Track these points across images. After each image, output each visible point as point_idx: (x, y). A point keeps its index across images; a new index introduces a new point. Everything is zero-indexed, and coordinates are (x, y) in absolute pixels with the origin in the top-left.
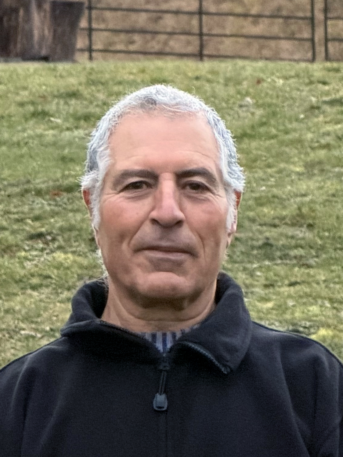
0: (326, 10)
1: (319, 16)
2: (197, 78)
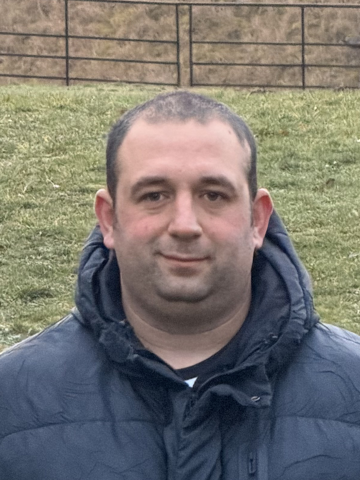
0: (191, 32)
1: (184, 37)
2: (61, 107)
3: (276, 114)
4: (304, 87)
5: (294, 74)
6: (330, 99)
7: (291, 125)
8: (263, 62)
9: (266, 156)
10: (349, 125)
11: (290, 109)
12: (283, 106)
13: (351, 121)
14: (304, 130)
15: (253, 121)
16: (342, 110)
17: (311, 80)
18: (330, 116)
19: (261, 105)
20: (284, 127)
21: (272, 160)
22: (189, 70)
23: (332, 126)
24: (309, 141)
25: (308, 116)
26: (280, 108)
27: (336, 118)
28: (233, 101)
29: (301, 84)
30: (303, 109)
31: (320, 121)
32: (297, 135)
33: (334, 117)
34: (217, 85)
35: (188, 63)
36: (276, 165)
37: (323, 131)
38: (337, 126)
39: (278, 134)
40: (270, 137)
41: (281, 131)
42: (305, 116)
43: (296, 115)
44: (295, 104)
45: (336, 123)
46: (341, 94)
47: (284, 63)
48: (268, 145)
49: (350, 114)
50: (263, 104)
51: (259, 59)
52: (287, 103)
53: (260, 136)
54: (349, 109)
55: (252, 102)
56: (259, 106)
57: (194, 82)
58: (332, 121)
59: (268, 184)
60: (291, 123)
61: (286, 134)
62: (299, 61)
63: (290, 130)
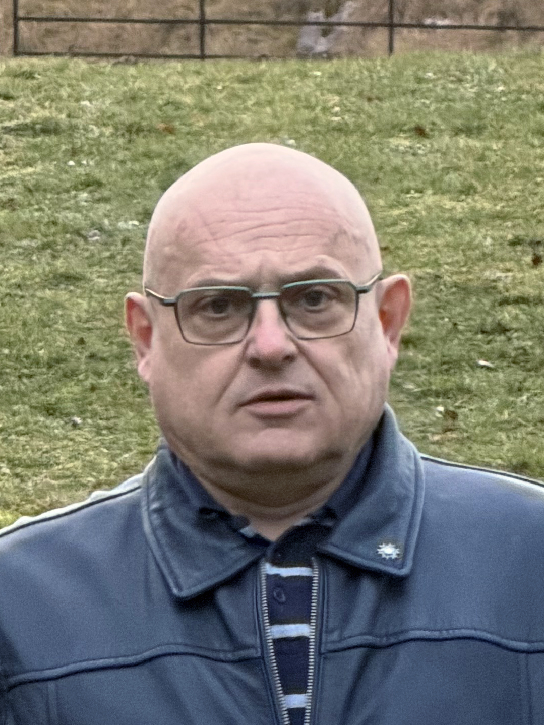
3: (155, 98)
4: (203, 57)
5: (187, 39)
6: (245, 73)
7: (179, 117)
8: (135, 16)
9: (137, 167)
10: (275, 117)
11: (178, 88)
12: (167, 84)
13: (279, 109)
14: (201, 124)
15: (117, 109)
16: (265, 92)
17: (214, 45)
18: (244, 101)
19: (130, 83)
20: (167, 119)
21: (145, 174)
22: (11, 31)
23: (247, 118)
24: (208, 141)
25: (207, 101)
26: (160, 88)
27: (254, 105)
28: (84, 78)
29: (197, 52)
30: (200, 89)
31: (228, 109)
32: (188, 133)
33: (250, 103)
34: (57, 54)
35: (11, 20)
36: (153, 182)
37: (233, 125)
38: (256, 118)
39: (156, 131)
40: (145, 137)
41: (162, 126)
42: (202, 101)
43: (188, 100)
44: (186, 82)
45: (255, 113)
46: (263, 66)
47: (171, 18)
48: (141, 149)
49: (277, 98)
50: (134, 82)
51: (130, 11)
52: (174, 80)
53: (127, 135)
54: (275, 89)
55: (115, 79)
56: (126, 84)
57: (20, 50)
58: (247, 109)
59: (140, 214)
60: (179, 112)
61: (170, 131)
62: (195, 15)
63: (177, 124)
